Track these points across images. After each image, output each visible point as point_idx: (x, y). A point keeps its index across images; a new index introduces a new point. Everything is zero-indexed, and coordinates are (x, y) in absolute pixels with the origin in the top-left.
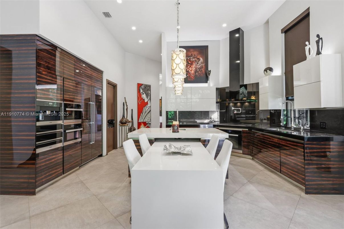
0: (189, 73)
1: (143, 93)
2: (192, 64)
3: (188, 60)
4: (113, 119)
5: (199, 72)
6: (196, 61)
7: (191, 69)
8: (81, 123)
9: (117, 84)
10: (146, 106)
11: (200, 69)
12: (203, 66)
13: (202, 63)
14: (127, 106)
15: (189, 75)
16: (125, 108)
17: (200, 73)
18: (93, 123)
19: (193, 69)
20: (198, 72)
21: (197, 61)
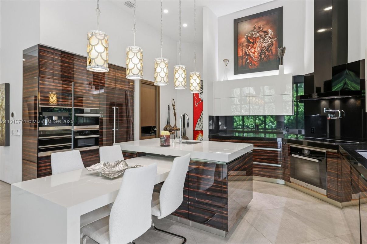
0: (251, 57)
2: (254, 43)
3: (249, 38)
4: (153, 125)
5: (267, 53)
6: (261, 36)
7: (253, 51)
8: (99, 129)
11: (268, 48)
12: (274, 42)
13: (271, 39)
14: (174, 109)
15: (250, 61)
17: (268, 55)
19: (256, 50)
20: (265, 53)
21: (263, 36)
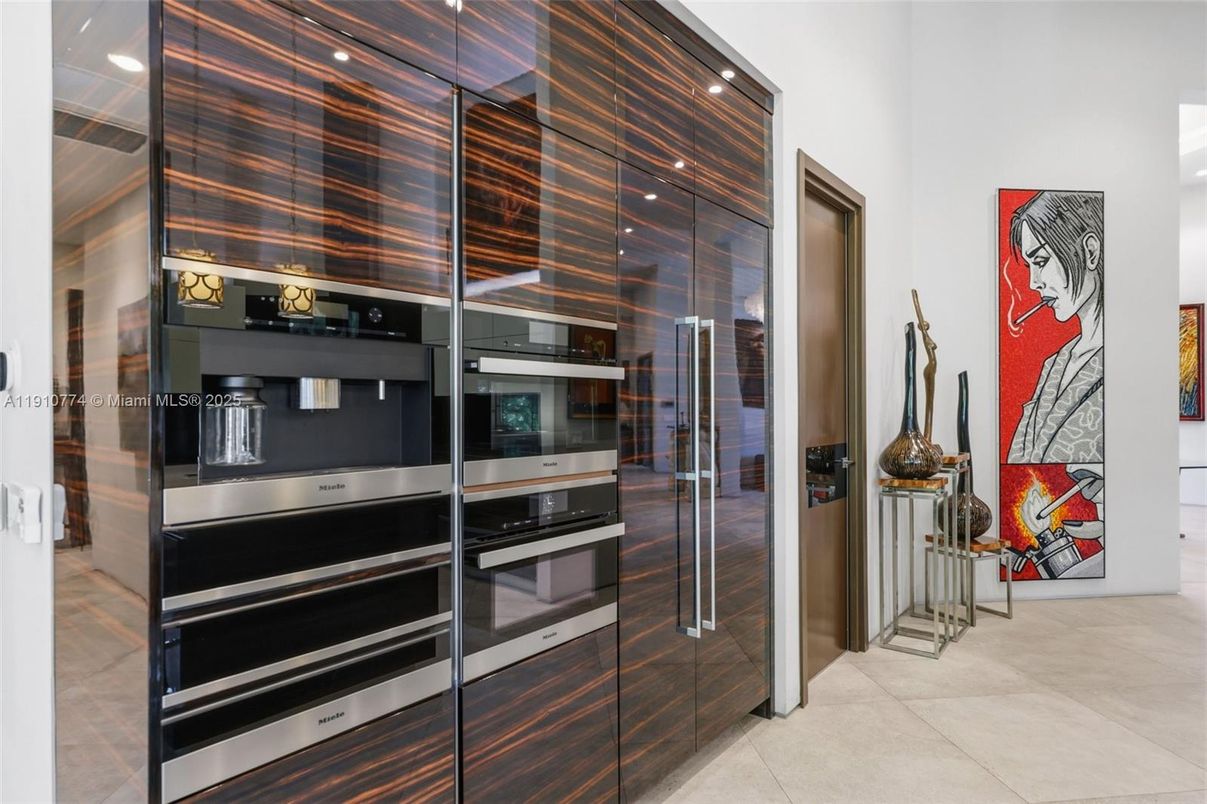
1: (1042, 252)
4: (839, 441)
8: (613, 479)
9: (863, 198)
10: (1065, 351)
14: (931, 349)
16: (922, 361)
18: (705, 474)
